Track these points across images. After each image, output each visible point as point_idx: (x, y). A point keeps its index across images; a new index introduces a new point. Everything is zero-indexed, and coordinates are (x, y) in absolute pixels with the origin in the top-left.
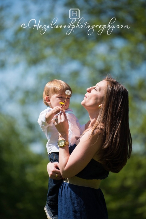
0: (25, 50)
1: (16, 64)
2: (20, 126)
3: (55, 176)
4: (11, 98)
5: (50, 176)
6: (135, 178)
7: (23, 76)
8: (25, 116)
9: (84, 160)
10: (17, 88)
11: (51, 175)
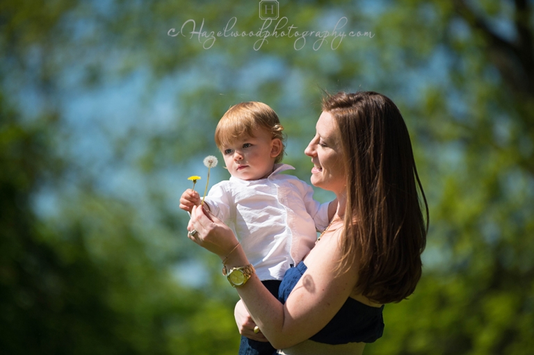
0: (144, 38)
1: (127, 74)
2: (146, 223)
3: (253, 330)
4: (119, 157)
5: (240, 328)
6: (433, 331)
7: (145, 102)
8: (158, 198)
9: (329, 304)
10: (133, 133)
11: (245, 327)
